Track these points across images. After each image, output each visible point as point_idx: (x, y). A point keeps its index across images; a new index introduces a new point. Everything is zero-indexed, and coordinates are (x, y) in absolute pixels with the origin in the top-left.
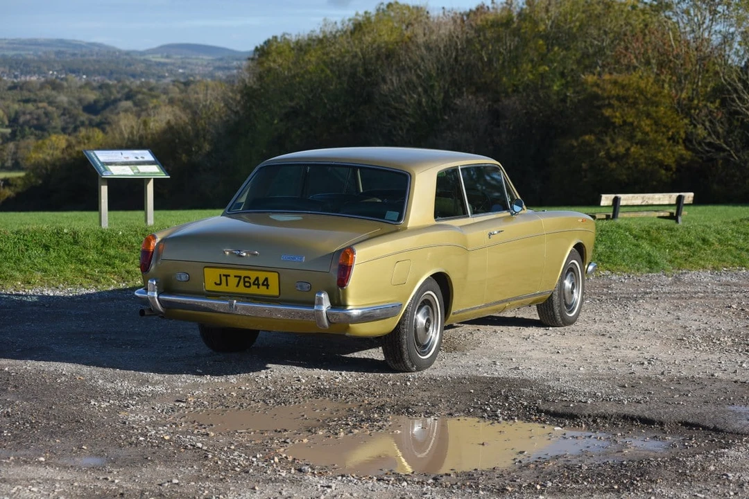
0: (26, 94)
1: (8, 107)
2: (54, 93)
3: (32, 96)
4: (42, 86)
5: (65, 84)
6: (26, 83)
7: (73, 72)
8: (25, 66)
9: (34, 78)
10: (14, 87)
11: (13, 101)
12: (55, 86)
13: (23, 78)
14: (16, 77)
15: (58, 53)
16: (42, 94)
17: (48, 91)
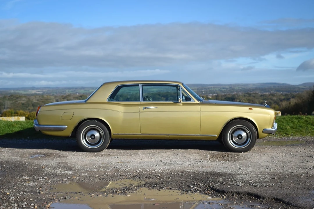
0: (265, 97)
1: (260, 101)
2: (272, 97)
3: (267, 98)
4: (269, 95)
5: (275, 94)
6: (265, 94)
7: (278, 91)
8: (265, 90)
9: (267, 93)
10: (261, 96)
11: (261, 99)
12: (273, 95)
13: (264, 93)
14: (262, 93)
15: (274, 86)
16: (269, 97)
17: (271, 97)
